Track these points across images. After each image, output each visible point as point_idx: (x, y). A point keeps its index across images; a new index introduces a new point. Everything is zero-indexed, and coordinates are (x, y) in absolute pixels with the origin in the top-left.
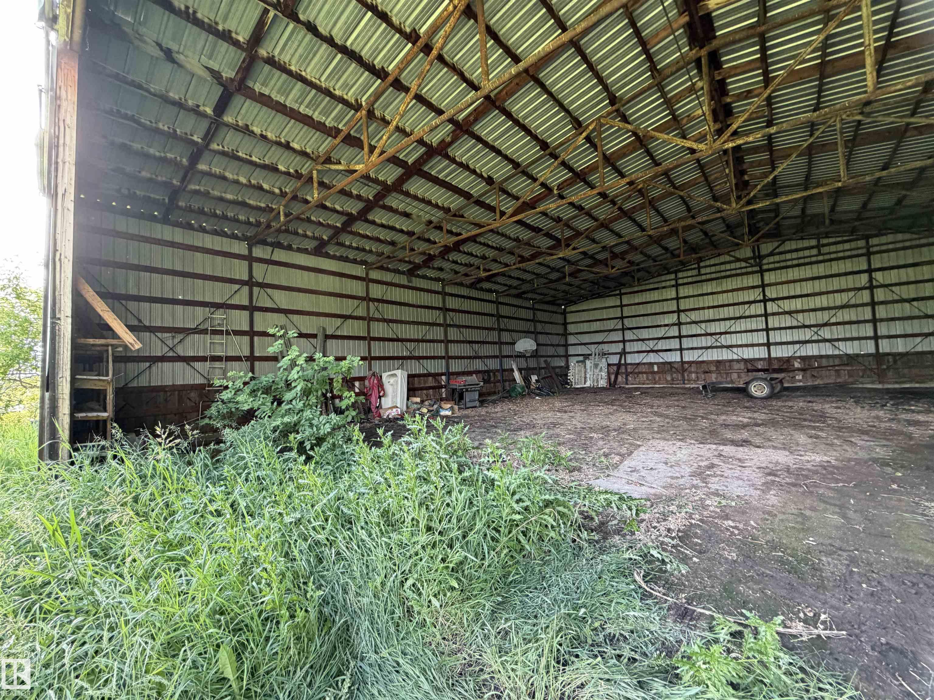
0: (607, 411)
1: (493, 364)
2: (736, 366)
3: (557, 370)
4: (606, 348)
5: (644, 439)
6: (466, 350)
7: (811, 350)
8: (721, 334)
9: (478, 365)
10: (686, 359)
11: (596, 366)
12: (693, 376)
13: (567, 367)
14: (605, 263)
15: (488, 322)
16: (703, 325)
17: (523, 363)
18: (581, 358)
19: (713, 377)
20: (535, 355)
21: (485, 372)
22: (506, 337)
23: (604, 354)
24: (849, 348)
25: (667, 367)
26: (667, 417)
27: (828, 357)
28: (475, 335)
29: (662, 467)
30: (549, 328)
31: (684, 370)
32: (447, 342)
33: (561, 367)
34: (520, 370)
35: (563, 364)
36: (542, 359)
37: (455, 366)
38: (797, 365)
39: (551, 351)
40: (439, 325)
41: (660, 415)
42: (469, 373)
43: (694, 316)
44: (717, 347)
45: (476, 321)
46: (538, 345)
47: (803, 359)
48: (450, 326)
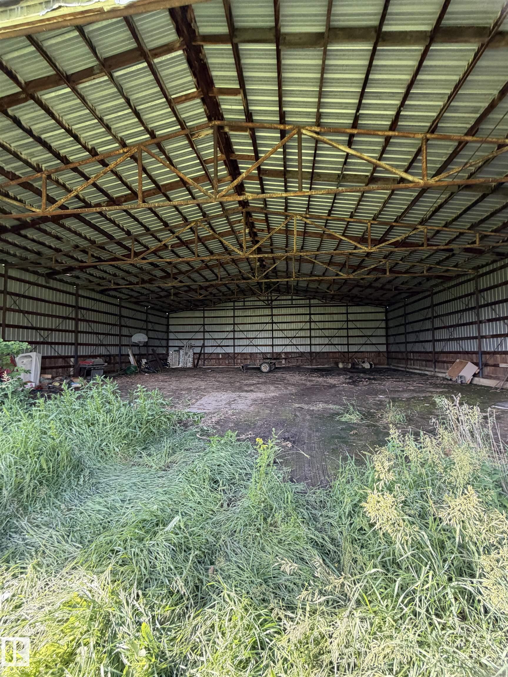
0: (191, 380)
1: (114, 351)
2: (259, 356)
3: (161, 356)
4: (193, 342)
5: (209, 392)
6: (93, 339)
7: (289, 349)
8: (253, 338)
9: (102, 351)
10: (236, 352)
11: (186, 354)
12: (239, 361)
13: (168, 354)
14: (195, 291)
15: (112, 320)
16: (245, 333)
17: (136, 351)
18: (177, 349)
19: (248, 362)
20: (146, 345)
21: (107, 356)
22: (125, 331)
23: (191, 346)
24: (302, 349)
25: (226, 356)
26: (222, 382)
27: (294, 353)
28: (100, 328)
29: (214, 402)
30: (157, 327)
31: (235, 358)
32: (76, 332)
33: (163, 354)
34: (134, 355)
35: (165, 352)
36: (151, 348)
37: (83, 351)
38: (283, 356)
39: (157, 343)
40: (72, 319)
41: (219, 381)
42: (95, 357)
43: (241, 327)
44: (251, 346)
45: (102, 318)
46: (149, 338)
47: (286, 353)
48: (81, 320)
